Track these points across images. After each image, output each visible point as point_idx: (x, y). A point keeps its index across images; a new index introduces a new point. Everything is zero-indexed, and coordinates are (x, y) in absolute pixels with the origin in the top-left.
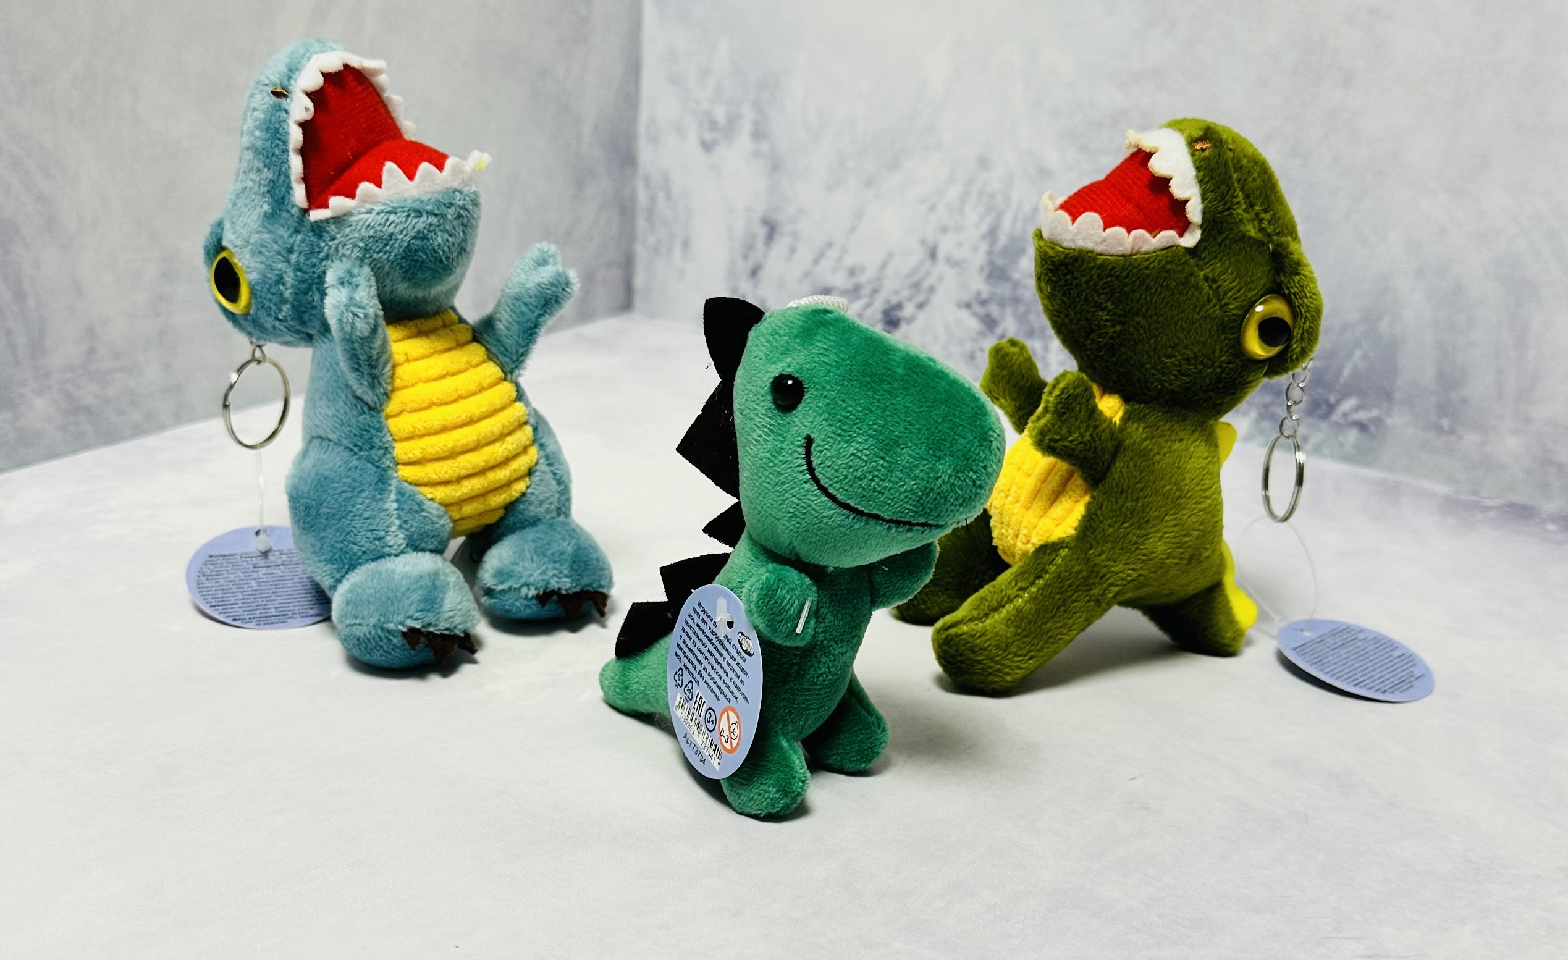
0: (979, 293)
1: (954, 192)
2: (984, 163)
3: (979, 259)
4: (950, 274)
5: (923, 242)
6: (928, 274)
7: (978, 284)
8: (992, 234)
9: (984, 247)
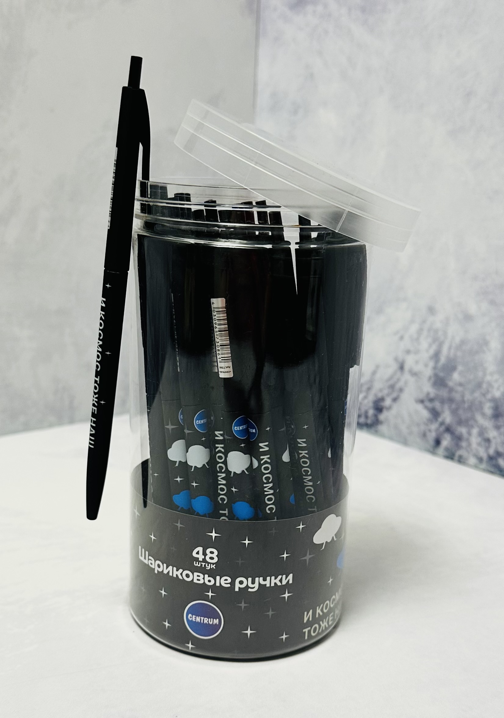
0: (428, 394)
1: (414, 328)
2: (431, 310)
3: (428, 372)
4: (412, 380)
5: (396, 359)
6: (398, 380)
7: (428, 388)
8: (436, 356)
9: (431, 364)
